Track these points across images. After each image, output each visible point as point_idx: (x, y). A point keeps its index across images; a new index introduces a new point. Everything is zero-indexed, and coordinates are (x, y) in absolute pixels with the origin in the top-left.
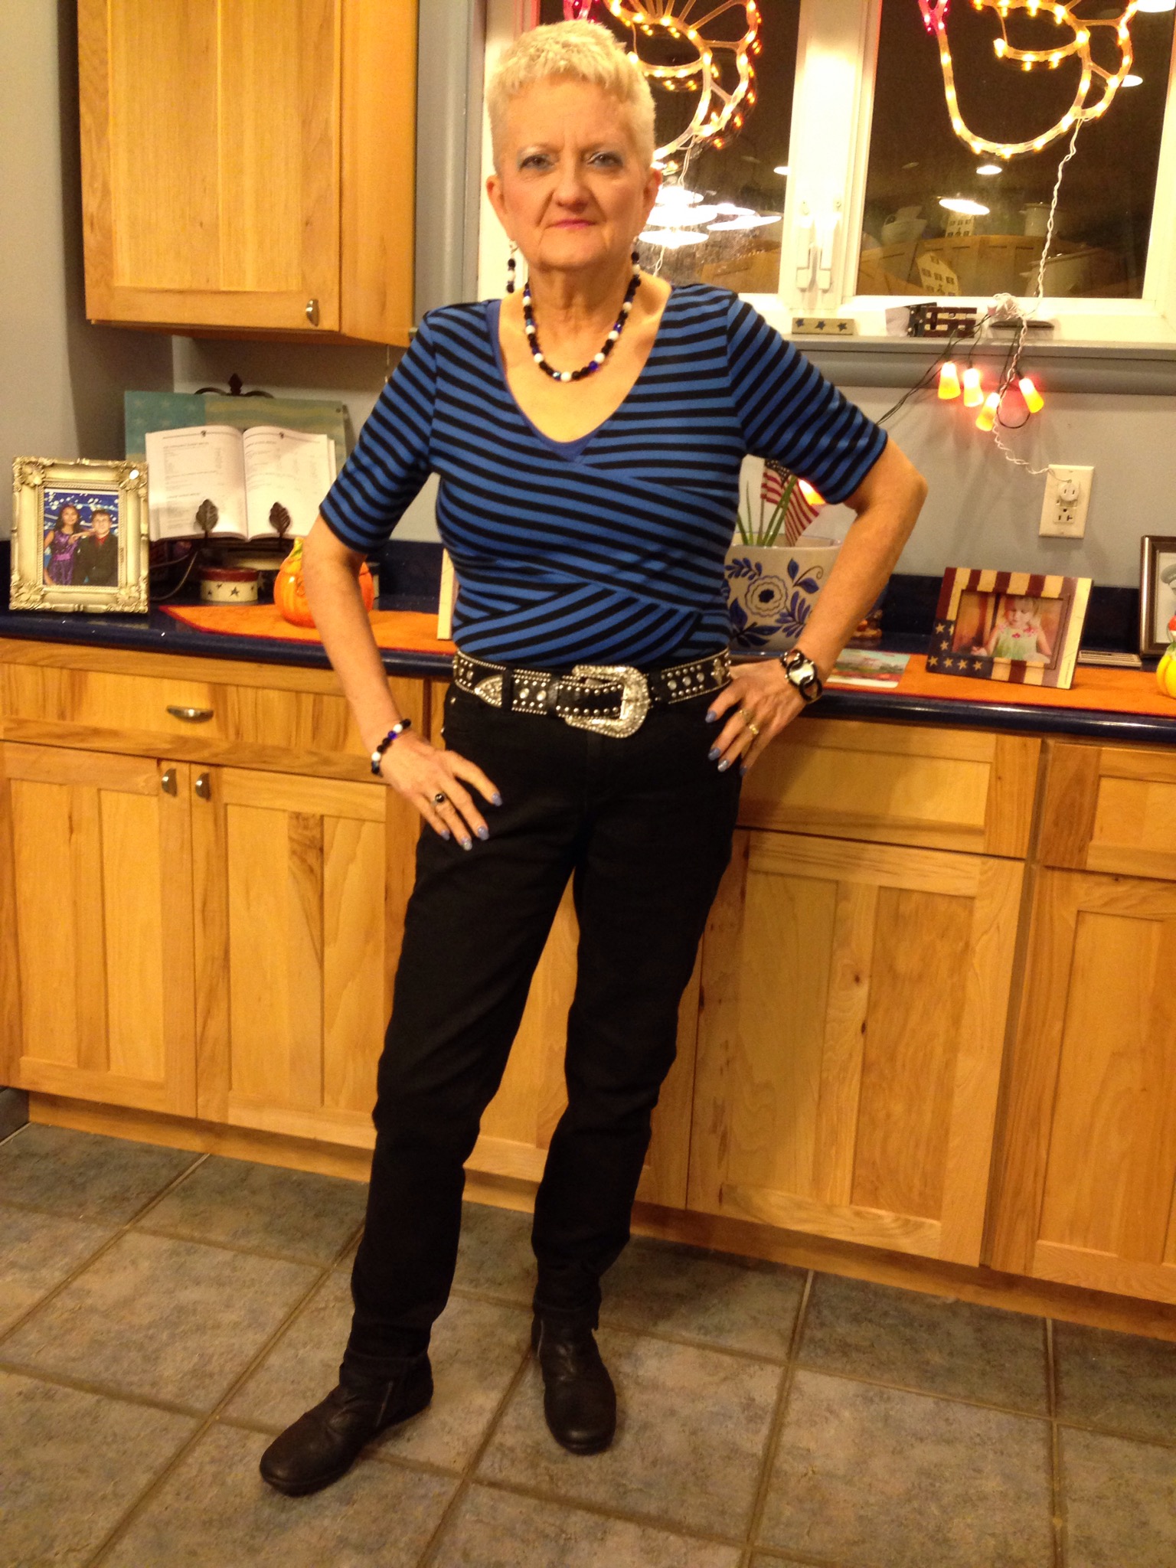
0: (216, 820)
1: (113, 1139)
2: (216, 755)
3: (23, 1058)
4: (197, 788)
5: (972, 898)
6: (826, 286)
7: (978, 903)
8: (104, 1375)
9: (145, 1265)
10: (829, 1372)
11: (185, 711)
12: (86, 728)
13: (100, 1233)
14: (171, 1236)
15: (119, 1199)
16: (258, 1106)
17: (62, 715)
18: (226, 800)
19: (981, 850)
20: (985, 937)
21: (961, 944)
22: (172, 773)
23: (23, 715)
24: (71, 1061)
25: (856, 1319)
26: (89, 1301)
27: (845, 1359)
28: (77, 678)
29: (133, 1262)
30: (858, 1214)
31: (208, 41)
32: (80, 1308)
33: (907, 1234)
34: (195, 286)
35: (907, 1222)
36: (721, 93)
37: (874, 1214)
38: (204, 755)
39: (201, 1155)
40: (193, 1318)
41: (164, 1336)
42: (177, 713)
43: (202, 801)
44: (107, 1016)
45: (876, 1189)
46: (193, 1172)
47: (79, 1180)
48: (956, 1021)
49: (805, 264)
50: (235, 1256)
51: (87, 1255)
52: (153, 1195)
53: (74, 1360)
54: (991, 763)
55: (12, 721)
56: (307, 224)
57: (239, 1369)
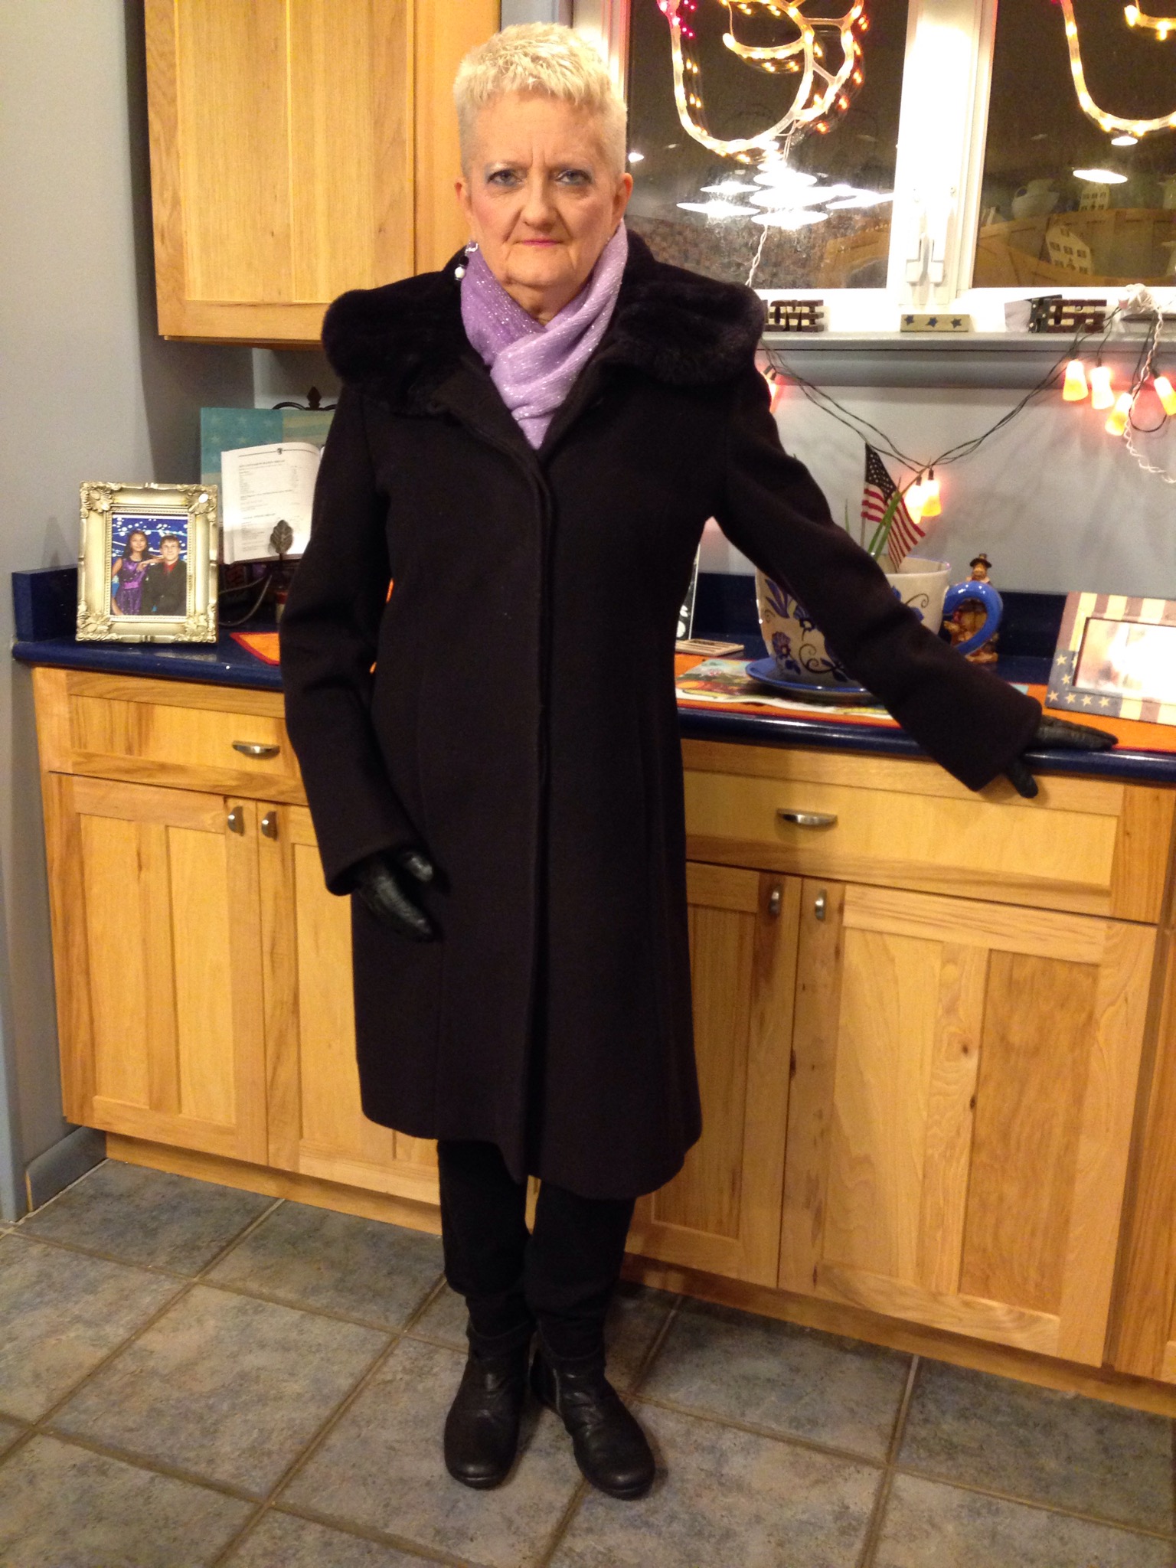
0: (283, 861)
1: (189, 1179)
2: (282, 793)
3: (97, 1097)
4: (263, 827)
5: (1096, 966)
6: (939, 279)
7: (1104, 972)
8: (159, 1450)
9: (211, 1323)
10: (931, 1477)
11: (252, 747)
12: (153, 762)
13: (167, 1285)
14: (239, 1292)
15: (190, 1247)
16: (331, 1155)
17: (129, 750)
18: (293, 839)
19: (1105, 911)
20: (1111, 1009)
21: (1084, 1016)
22: (238, 811)
23: (91, 749)
24: (142, 1103)
25: (963, 1415)
26: (151, 1363)
27: (950, 1463)
28: (144, 712)
29: (199, 1321)
30: (967, 1304)
31: (276, 39)
32: (141, 1371)
33: (1022, 1328)
34: (267, 300)
35: (1022, 1315)
36: (824, 74)
37: (986, 1305)
38: (271, 793)
39: (277, 1199)
40: (256, 1387)
41: (225, 1407)
42: (242, 748)
43: (269, 841)
44: (178, 1058)
45: (988, 1277)
46: (267, 1218)
47: (153, 1225)
48: (1078, 1100)
49: (916, 257)
50: (303, 1317)
51: (152, 1311)
52: (224, 1244)
53: (131, 1430)
54: (1118, 817)
55: (79, 755)
56: (380, 231)
57: (300, 1448)
